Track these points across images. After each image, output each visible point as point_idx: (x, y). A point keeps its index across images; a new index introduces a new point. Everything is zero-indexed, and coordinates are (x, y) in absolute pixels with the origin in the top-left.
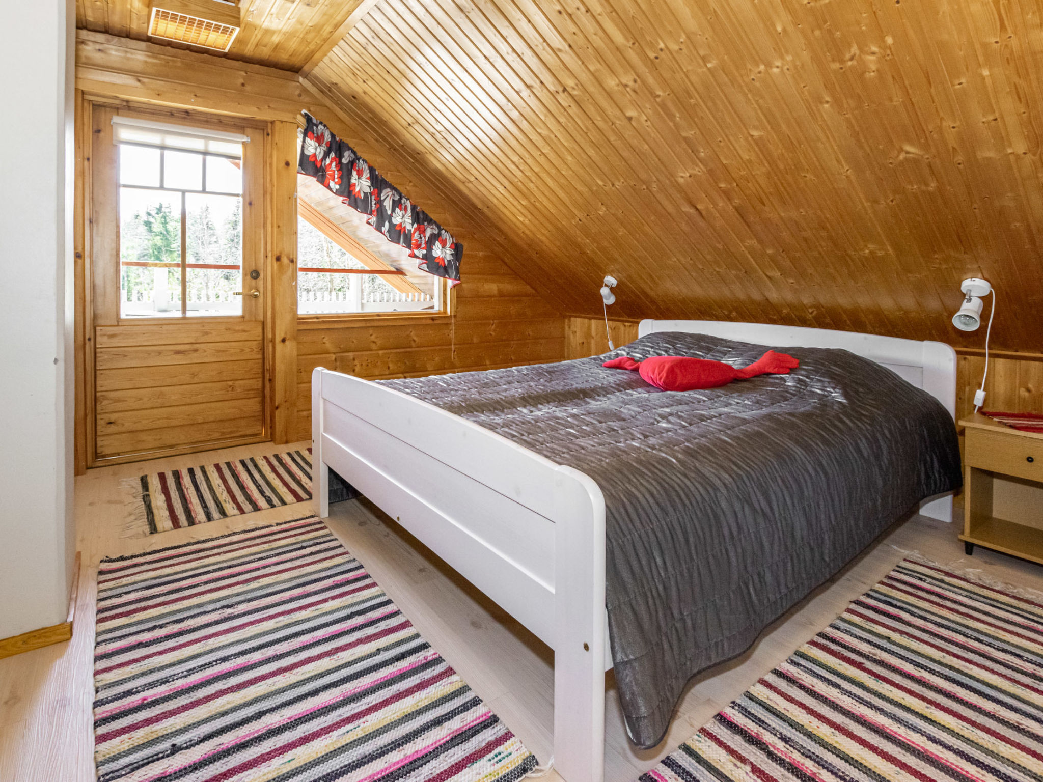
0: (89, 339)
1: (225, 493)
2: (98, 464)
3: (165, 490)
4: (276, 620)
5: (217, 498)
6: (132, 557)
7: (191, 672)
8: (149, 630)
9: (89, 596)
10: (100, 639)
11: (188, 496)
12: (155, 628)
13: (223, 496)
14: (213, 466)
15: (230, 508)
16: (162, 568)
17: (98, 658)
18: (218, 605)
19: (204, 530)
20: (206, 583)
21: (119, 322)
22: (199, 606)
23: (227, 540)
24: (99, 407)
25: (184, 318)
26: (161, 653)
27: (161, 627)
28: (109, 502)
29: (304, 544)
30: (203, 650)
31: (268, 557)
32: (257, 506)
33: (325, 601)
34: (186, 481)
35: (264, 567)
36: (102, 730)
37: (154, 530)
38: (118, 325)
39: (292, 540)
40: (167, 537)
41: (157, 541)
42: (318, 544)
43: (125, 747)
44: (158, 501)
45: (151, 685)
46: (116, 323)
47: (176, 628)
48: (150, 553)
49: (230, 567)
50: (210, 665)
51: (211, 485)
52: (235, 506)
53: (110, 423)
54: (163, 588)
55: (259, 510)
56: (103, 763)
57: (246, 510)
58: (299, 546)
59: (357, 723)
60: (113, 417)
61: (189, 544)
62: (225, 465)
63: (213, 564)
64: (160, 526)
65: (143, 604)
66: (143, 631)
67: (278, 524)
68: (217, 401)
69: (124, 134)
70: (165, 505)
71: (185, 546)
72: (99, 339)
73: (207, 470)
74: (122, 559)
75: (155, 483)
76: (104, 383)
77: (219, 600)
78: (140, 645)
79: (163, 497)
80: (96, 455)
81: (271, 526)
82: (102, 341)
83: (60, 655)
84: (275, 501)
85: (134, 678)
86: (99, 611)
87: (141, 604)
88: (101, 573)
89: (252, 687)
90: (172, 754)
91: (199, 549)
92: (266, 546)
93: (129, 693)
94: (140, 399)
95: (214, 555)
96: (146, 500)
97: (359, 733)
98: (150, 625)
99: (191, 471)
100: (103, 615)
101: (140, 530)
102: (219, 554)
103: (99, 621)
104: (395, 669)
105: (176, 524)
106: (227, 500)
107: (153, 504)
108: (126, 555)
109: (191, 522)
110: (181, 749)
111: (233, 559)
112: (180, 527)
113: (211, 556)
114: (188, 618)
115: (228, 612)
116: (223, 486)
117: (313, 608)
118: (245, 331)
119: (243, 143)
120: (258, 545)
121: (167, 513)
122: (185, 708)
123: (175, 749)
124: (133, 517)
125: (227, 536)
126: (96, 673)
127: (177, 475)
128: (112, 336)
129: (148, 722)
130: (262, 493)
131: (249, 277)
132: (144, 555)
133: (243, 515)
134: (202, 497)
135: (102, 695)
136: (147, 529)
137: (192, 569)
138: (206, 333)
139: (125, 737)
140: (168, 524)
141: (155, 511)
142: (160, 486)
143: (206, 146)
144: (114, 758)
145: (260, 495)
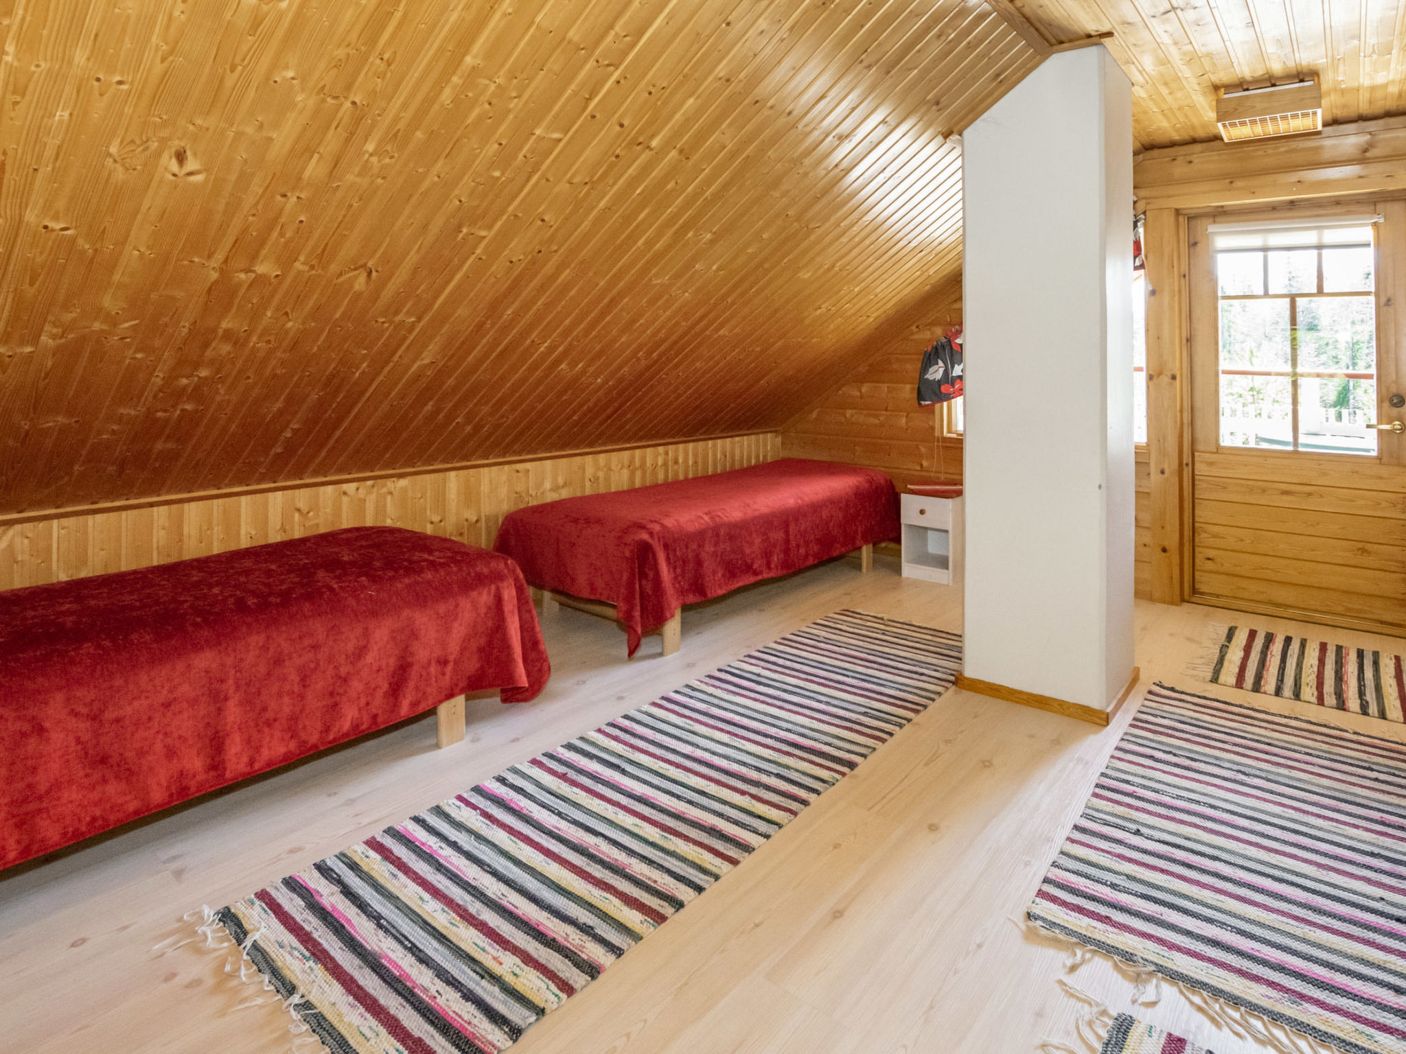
0: (1187, 465)
1: (1314, 676)
2: (1194, 599)
3: (1248, 649)
4: (1285, 810)
5: (1300, 678)
6: (1182, 693)
7: (1179, 797)
8: (1165, 752)
9: (1134, 704)
10: (1125, 737)
11: (1268, 663)
12: (1170, 753)
13: (1309, 677)
14: (1318, 643)
15: (1309, 693)
16: (1203, 713)
17: (1118, 748)
18: (1235, 767)
19: (1265, 701)
20: (1235, 745)
21: (1219, 450)
22: (1217, 758)
23: (1284, 721)
24: (1197, 540)
25: (1296, 452)
26: (1164, 772)
27: (1175, 755)
28: (1188, 639)
29: (1374, 767)
30: (1199, 790)
31: (1318, 757)
32: (1344, 702)
33: (1357, 827)
34: (1277, 648)
35: (1307, 763)
36: (1098, 791)
37: (1215, 679)
38: (1217, 453)
39: (1364, 756)
40: (1225, 691)
41: (1213, 691)
42: (1394, 775)
43: (1108, 809)
44: (1235, 655)
45: (1144, 787)
46: (1215, 450)
47: (1187, 763)
48: (1199, 697)
49: (1269, 744)
50: (1198, 802)
51: (1302, 662)
52: (1316, 693)
53: (1209, 559)
54: (1194, 728)
55: (1344, 710)
56: (1089, 808)
57: (1326, 703)
58: (1366, 765)
59: (1302, 925)
60: (1211, 553)
61: (1241, 706)
62: (1334, 648)
63: (1253, 734)
64: (1222, 679)
65: (1170, 732)
66: (1160, 750)
67: (1355, 733)
68: (1343, 565)
69: (1221, 242)
70: (1238, 662)
71: (1236, 706)
72: (1197, 466)
73: (1308, 645)
74: (1172, 689)
75: (1241, 638)
76: (1203, 514)
77: (1238, 764)
78: (1151, 757)
79: (1241, 654)
80: (1194, 591)
81: (1347, 731)
82: (1201, 468)
83: (1096, 733)
84: (1373, 708)
85: (1135, 775)
86: (1135, 719)
87: (1170, 731)
88: (1150, 692)
89: (1223, 838)
90: (1134, 834)
91: (1249, 715)
92: (1325, 747)
93: (1127, 782)
94: (1242, 540)
95: (1260, 727)
96: (1223, 650)
97: (1299, 932)
98: (1168, 749)
99: (1288, 640)
100: (1137, 723)
101: (1201, 674)
102: (1266, 728)
103: (1132, 726)
104: (1387, 924)
105: (1239, 683)
106: (1311, 684)
107: (1227, 657)
108: (1177, 688)
109: (1257, 688)
110: (1142, 835)
111: (1278, 740)
112: (1242, 688)
113: (1256, 726)
114: (1201, 761)
115: (1241, 777)
116: (1316, 669)
117: (1335, 824)
118: (1381, 478)
119: (1375, 224)
120: (1316, 740)
121: (1237, 670)
122: (1160, 816)
123: (1138, 832)
124: (1203, 660)
125: (1286, 717)
126: (1112, 757)
127: (1269, 638)
128: (1211, 464)
129: (1130, 806)
130: (1361, 694)
131: (1386, 404)
132: (1194, 695)
133: (1321, 707)
134: (1284, 669)
135: (1110, 772)
136: (1209, 675)
137: (1230, 728)
138: (1325, 474)
139: (1111, 804)
140: (1232, 680)
141: (1226, 664)
142: (1244, 642)
143: (1320, 237)
144: (1097, 810)
145: (1357, 696)
